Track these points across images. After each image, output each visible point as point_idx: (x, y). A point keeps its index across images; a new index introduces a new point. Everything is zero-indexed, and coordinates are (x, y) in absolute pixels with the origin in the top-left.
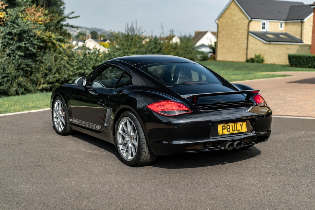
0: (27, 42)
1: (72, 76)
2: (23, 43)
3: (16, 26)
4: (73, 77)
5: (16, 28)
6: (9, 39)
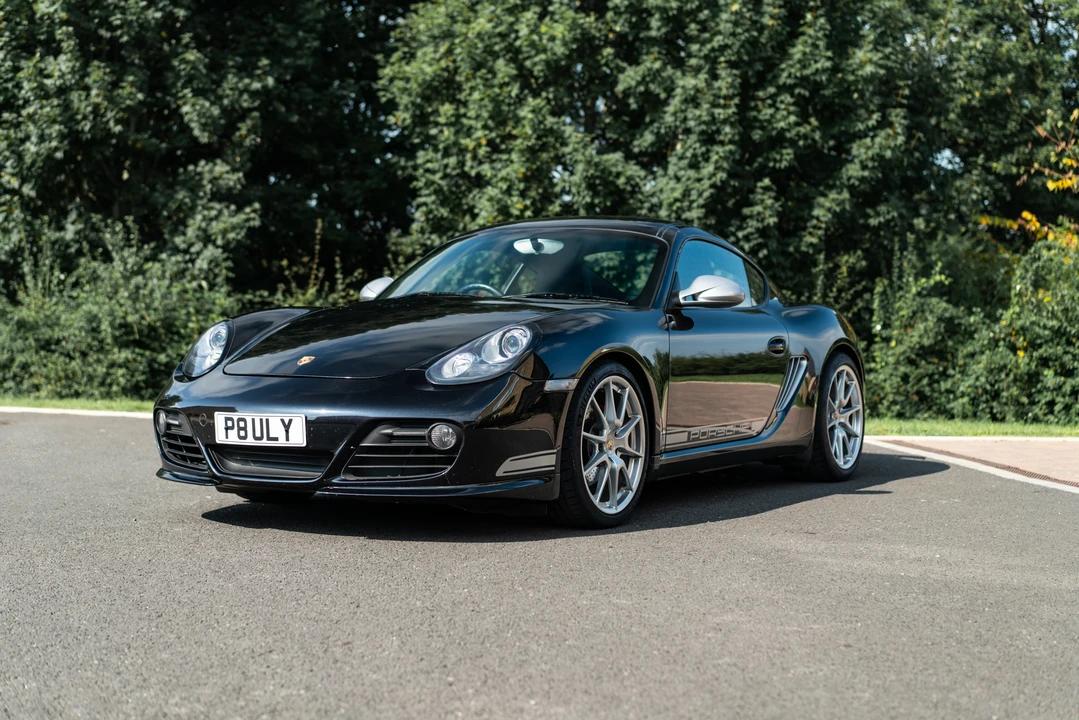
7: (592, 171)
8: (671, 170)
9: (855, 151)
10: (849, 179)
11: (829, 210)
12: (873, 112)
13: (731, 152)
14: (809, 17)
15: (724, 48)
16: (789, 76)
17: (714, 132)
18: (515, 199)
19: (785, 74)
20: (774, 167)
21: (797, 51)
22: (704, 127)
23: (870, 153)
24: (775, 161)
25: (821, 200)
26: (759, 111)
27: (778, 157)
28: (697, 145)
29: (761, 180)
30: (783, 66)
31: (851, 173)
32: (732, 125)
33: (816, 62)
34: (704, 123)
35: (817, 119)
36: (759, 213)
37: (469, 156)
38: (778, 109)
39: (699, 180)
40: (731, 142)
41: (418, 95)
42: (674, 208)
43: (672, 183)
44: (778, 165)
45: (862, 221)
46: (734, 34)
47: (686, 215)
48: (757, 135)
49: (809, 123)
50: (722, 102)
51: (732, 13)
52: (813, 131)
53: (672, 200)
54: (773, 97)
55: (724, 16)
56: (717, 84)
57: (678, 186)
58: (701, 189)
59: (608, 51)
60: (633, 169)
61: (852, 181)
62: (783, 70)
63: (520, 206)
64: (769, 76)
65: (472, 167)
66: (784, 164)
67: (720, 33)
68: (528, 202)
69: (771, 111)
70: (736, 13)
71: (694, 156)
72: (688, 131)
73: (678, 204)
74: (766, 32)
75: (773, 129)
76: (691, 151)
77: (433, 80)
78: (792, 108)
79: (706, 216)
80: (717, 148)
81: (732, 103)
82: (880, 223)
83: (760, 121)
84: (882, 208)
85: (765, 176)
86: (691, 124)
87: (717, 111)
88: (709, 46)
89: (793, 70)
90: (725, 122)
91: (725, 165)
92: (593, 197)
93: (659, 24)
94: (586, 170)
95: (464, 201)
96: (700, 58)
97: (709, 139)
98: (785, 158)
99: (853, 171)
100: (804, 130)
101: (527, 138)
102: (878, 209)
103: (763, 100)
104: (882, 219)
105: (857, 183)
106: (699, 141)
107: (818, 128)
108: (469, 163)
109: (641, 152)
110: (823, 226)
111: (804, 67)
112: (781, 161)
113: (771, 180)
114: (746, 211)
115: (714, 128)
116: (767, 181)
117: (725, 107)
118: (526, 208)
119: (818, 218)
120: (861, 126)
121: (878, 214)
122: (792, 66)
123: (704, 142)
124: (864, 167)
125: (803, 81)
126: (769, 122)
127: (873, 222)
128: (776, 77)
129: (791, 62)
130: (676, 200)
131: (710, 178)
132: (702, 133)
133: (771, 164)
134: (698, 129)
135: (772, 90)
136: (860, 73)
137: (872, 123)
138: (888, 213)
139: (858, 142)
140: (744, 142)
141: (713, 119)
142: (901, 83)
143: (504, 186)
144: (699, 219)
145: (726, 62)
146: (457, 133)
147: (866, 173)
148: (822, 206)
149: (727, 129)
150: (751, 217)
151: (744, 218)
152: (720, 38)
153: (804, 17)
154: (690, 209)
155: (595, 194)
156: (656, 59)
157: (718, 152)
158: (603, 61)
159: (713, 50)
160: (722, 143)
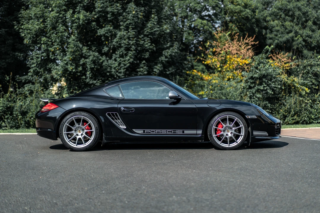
0: (266, 85)
1: (313, 120)
2: (262, 86)
3: (258, 71)
4: (315, 120)
5: (258, 73)
6: (251, 82)
7: (95, 59)
8: (113, 58)
9: (164, 53)
10: (162, 61)
11: (158, 69)
12: (168, 42)
13: (135, 53)
14: (153, 16)
15: (130, 24)
16: (147, 32)
17: (129, 47)
18: (69, 66)
19: (146, 32)
20: (144, 57)
21: (149, 25)
22: (126, 46)
23: (169, 54)
24: (144, 56)
25: (156, 67)
26: (140, 42)
27: (145, 55)
28: (124, 51)
29: (143, 61)
30: (145, 29)
31: (162, 59)
32: (135, 46)
33: (155, 28)
34: (127, 45)
35: (154, 44)
36: (142, 71)
37: (51, 53)
38: (145, 41)
39: (124, 61)
40: (134, 50)
41: (35, 35)
42: (116, 69)
43: (114, 62)
44: (145, 57)
45: (164, 73)
46: (133, 20)
47: (119, 71)
48: (139, 48)
49: (153, 45)
50: (131, 39)
51: (133, 14)
52: (153, 48)
53: (115, 67)
54: (143, 38)
55: (131, 15)
56: (129, 34)
57: (116, 63)
58: (125, 64)
59: (94, 23)
60: (104, 58)
61: (163, 61)
62: (146, 30)
63: (71, 68)
64: (141, 32)
65: (52, 56)
66: (147, 57)
67: (128, 19)
68: (74, 67)
69: (143, 42)
70: (134, 14)
71: (123, 54)
72: (121, 47)
73: (117, 68)
74: (140, 19)
75: (144, 47)
76: (122, 52)
77: (39, 30)
78: (149, 41)
79: (126, 71)
80: (130, 52)
81: (135, 39)
82: (170, 73)
83: (140, 44)
84: (170, 69)
85: (144, 60)
86: (123, 45)
87: (130, 41)
88: (126, 23)
89: (148, 30)
90: (133, 44)
91: (133, 57)
92: (94, 66)
93: (110, 16)
94: (93, 58)
95: (47, 66)
96: (124, 26)
97: (128, 49)
98: (147, 55)
99: (163, 58)
100: (151, 47)
101: (72, 48)
102: (169, 69)
103: (141, 39)
104: (170, 72)
105: (164, 62)
106: (125, 50)
107: (155, 47)
108: (51, 55)
109: (105, 52)
110: (157, 74)
111: (151, 30)
112: (146, 56)
113: (145, 61)
114: (138, 70)
115: (129, 46)
116: (144, 62)
117: (132, 40)
118: (73, 69)
119: (155, 72)
120: (165, 46)
121: (169, 71)
122: (148, 29)
123: (126, 50)
124: (166, 57)
125: (151, 34)
126: (142, 45)
127: (168, 73)
128: (143, 32)
129: (147, 28)
130: (116, 67)
131: (128, 61)
132: (126, 48)
133: (143, 57)
134: (125, 47)
135: (142, 36)
136: (166, 32)
137: (168, 45)
138: (172, 70)
139: (165, 51)
140: (136, 50)
141: (129, 44)
142: (174, 35)
143: (66, 62)
144: (124, 72)
145: (131, 28)
146: (47, 46)
147: (167, 59)
148: (156, 68)
149: (133, 47)
150: (140, 71)
151: (137, 72)
152: (129, 21)
153: (151, 16)
154: (120, 69)
155: (95, 65)
156: (111, 26)
157: (131, 53)
158: (93, 26)
159: (127, 24)
160: (131, 51)
